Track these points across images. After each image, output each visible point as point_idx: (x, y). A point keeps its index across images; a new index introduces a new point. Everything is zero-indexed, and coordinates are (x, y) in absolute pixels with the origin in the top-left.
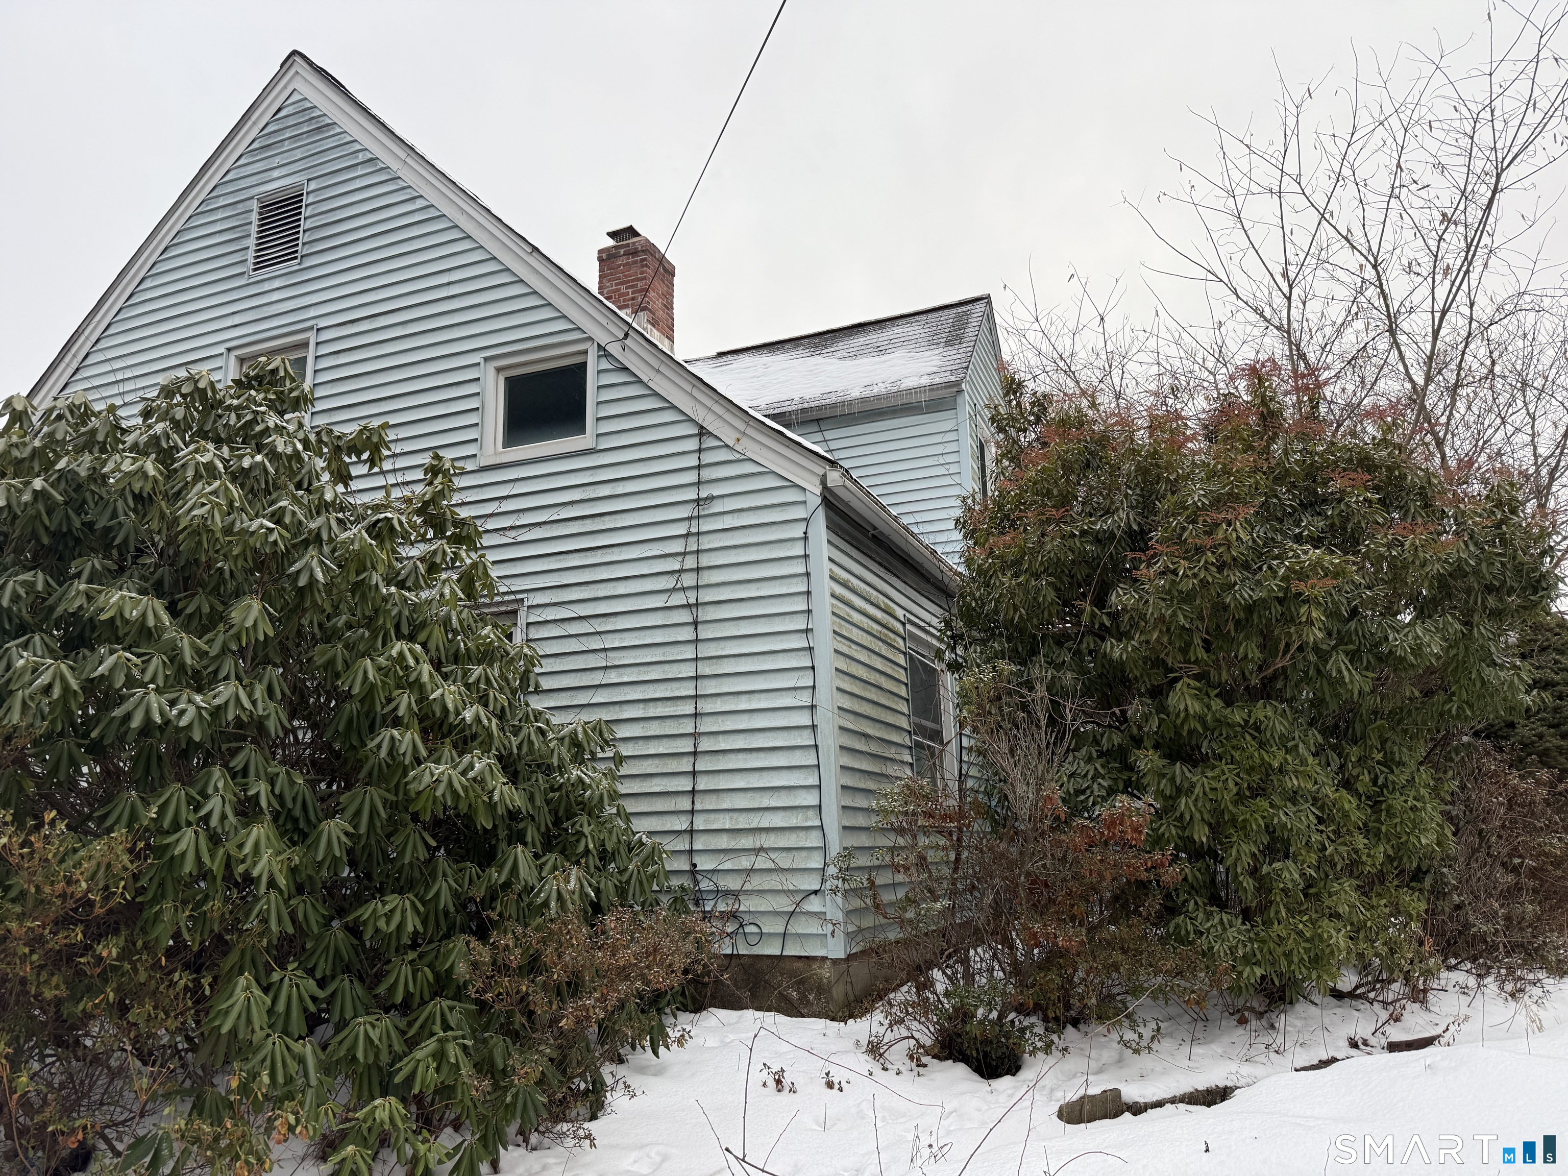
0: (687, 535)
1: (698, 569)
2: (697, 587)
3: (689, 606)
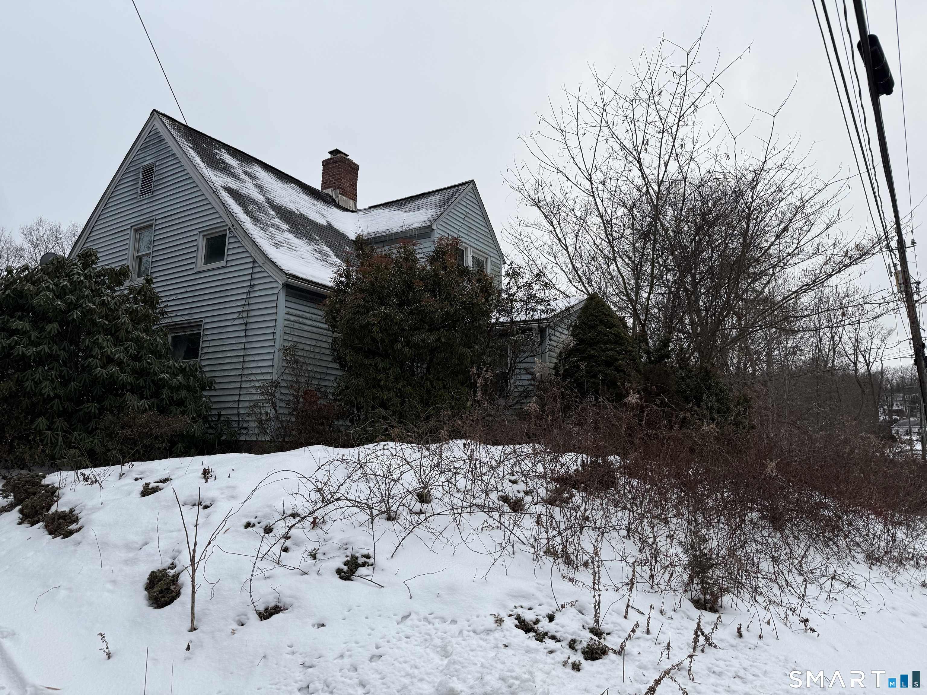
0: (246, 298)
1: (248, 311)
2: (247, 317)
3: (245, 323)
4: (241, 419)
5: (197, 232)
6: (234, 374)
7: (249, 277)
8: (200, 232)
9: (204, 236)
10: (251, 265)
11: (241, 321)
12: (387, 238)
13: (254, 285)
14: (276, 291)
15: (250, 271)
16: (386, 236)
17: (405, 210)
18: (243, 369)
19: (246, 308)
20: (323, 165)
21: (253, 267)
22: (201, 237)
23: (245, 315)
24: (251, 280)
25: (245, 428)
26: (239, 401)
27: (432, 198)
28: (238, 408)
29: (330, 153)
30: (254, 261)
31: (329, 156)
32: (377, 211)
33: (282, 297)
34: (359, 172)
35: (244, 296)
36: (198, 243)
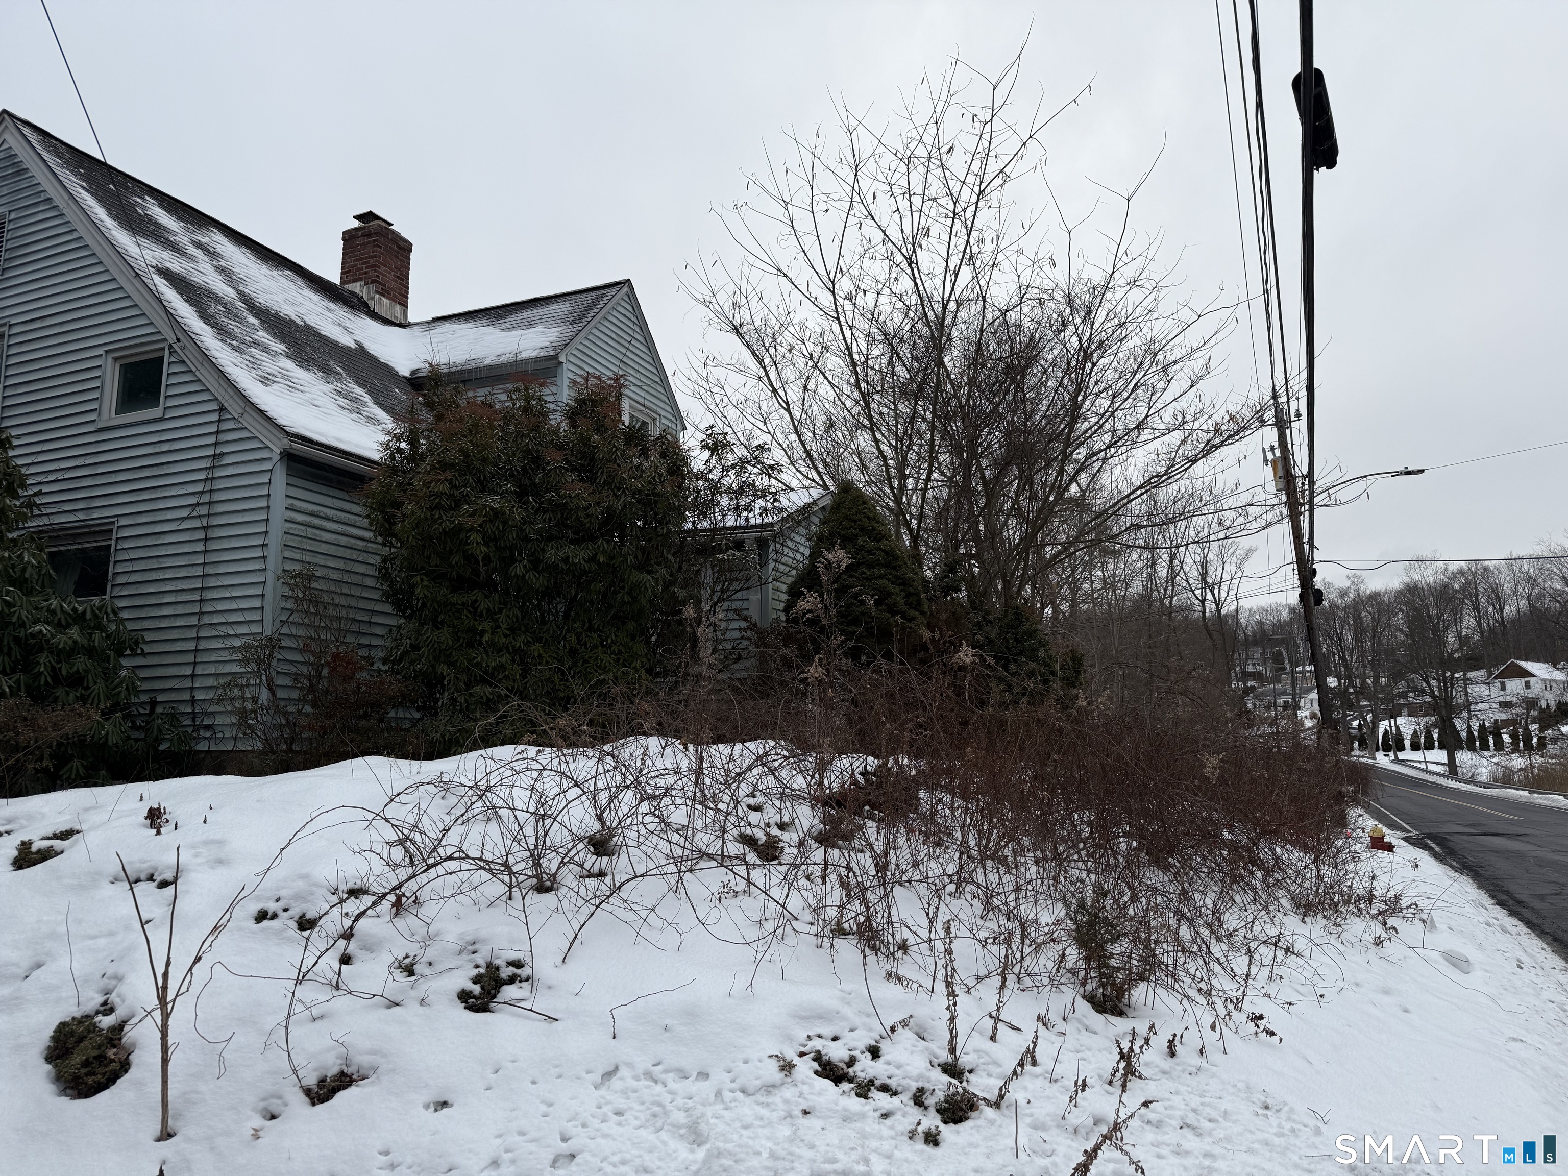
0: (206, 480)
1: (210, 503)
2: (209, 515)
3: (203, 528)
4: (198, 710)
5: (100, 351)
6: (182, 623)
7: (212, 440)
8: (106, 352)
9: (116, 359)
10: (215, 417)
11: (196, 524)
12: (473, 376)
13: (222, 455)
14: (267, 466)
15: (213, 429)
16: (470, 371)
17: (504, 326)
18: (201, 614)
19: (205, 498)
20: (343, 239)
21: (219, 421)
22: (110, 360)
23: (203, 511)
24: (216, 444)
25: (208, 727)
26: (193, 676)
27: (554, 307)
28: (192, 689)
29: (358, 217)
30: (222, 409)
31: (356, 224)
32: (448, 326)
33: (280, 478)
34: (413, 256)
35: (202, 476)
36: (104, 373)
